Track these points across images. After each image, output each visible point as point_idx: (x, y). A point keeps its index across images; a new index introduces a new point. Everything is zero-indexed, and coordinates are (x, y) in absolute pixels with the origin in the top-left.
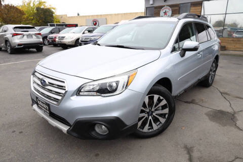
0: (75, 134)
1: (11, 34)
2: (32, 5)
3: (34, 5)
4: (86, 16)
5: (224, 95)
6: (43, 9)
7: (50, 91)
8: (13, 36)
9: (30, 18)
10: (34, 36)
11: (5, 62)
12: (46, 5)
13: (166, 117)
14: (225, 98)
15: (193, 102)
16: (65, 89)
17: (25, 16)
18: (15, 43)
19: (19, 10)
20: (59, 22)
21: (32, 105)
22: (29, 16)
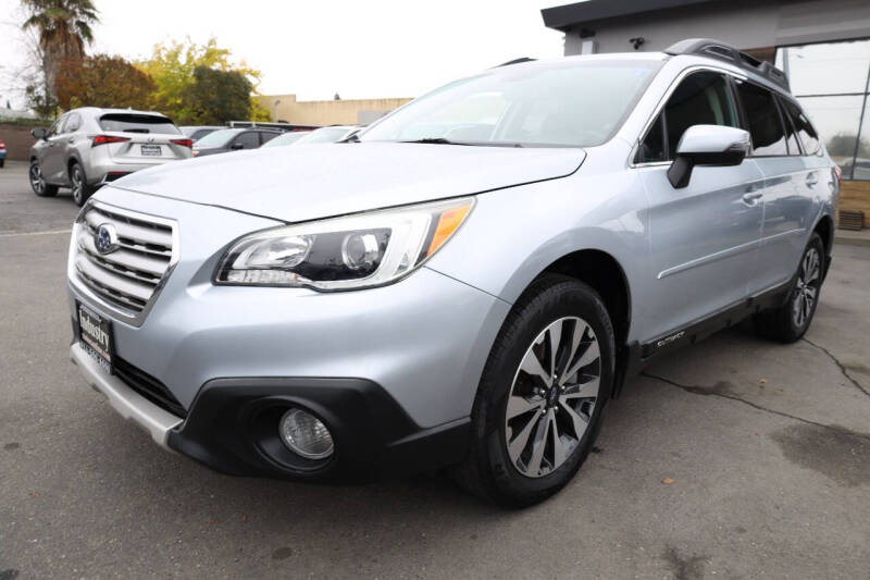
0: (194, 449)
1: (90, 137)
2: (182, 60)
3: (190, 58)
4: (360, 102)
5: (853, 375)
6: (218, 71)
7: (120, 270)
8: (94, 145)
9: (172, 101)
10: (165, 149)
11: (51, 227)
12: (229, 62)
13: (591, 412)
14: (855, 382)
15: (719, 390)
16: (168, 259)
17: (157, 95)
18: (98, 168)
19: (140, 72)
20: (268, 118)
21: (73, 343)
22: (171, 95)
